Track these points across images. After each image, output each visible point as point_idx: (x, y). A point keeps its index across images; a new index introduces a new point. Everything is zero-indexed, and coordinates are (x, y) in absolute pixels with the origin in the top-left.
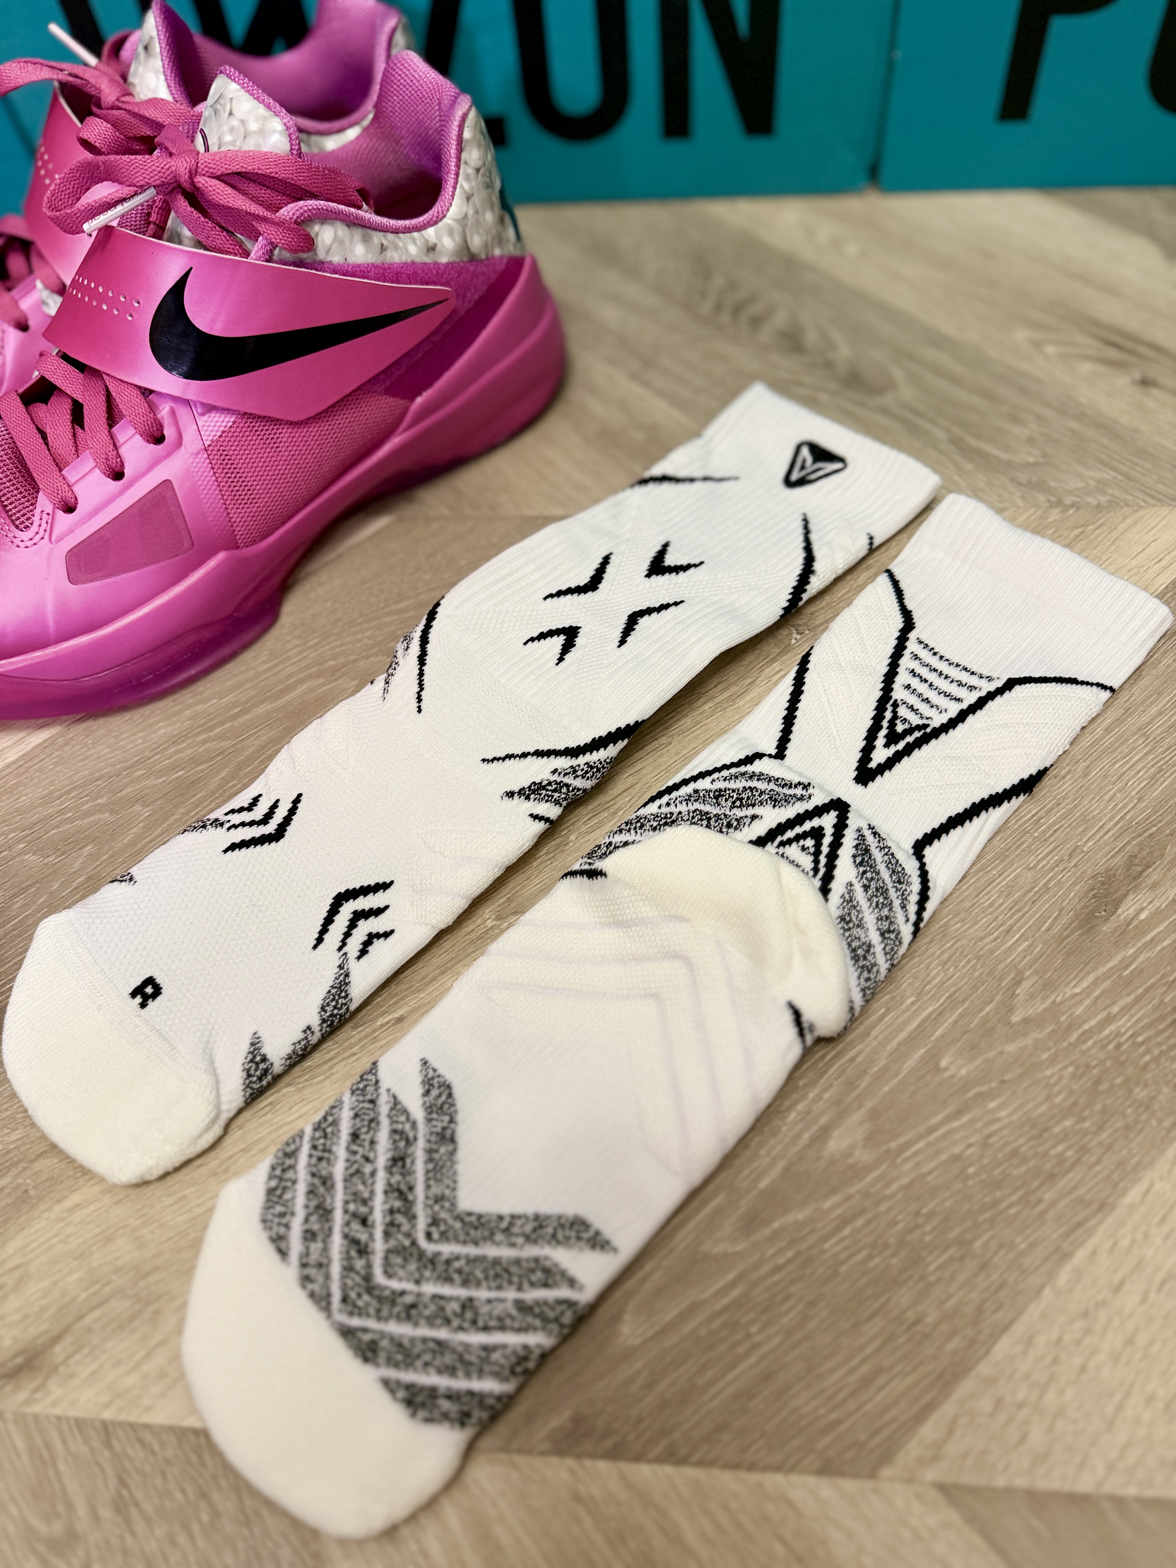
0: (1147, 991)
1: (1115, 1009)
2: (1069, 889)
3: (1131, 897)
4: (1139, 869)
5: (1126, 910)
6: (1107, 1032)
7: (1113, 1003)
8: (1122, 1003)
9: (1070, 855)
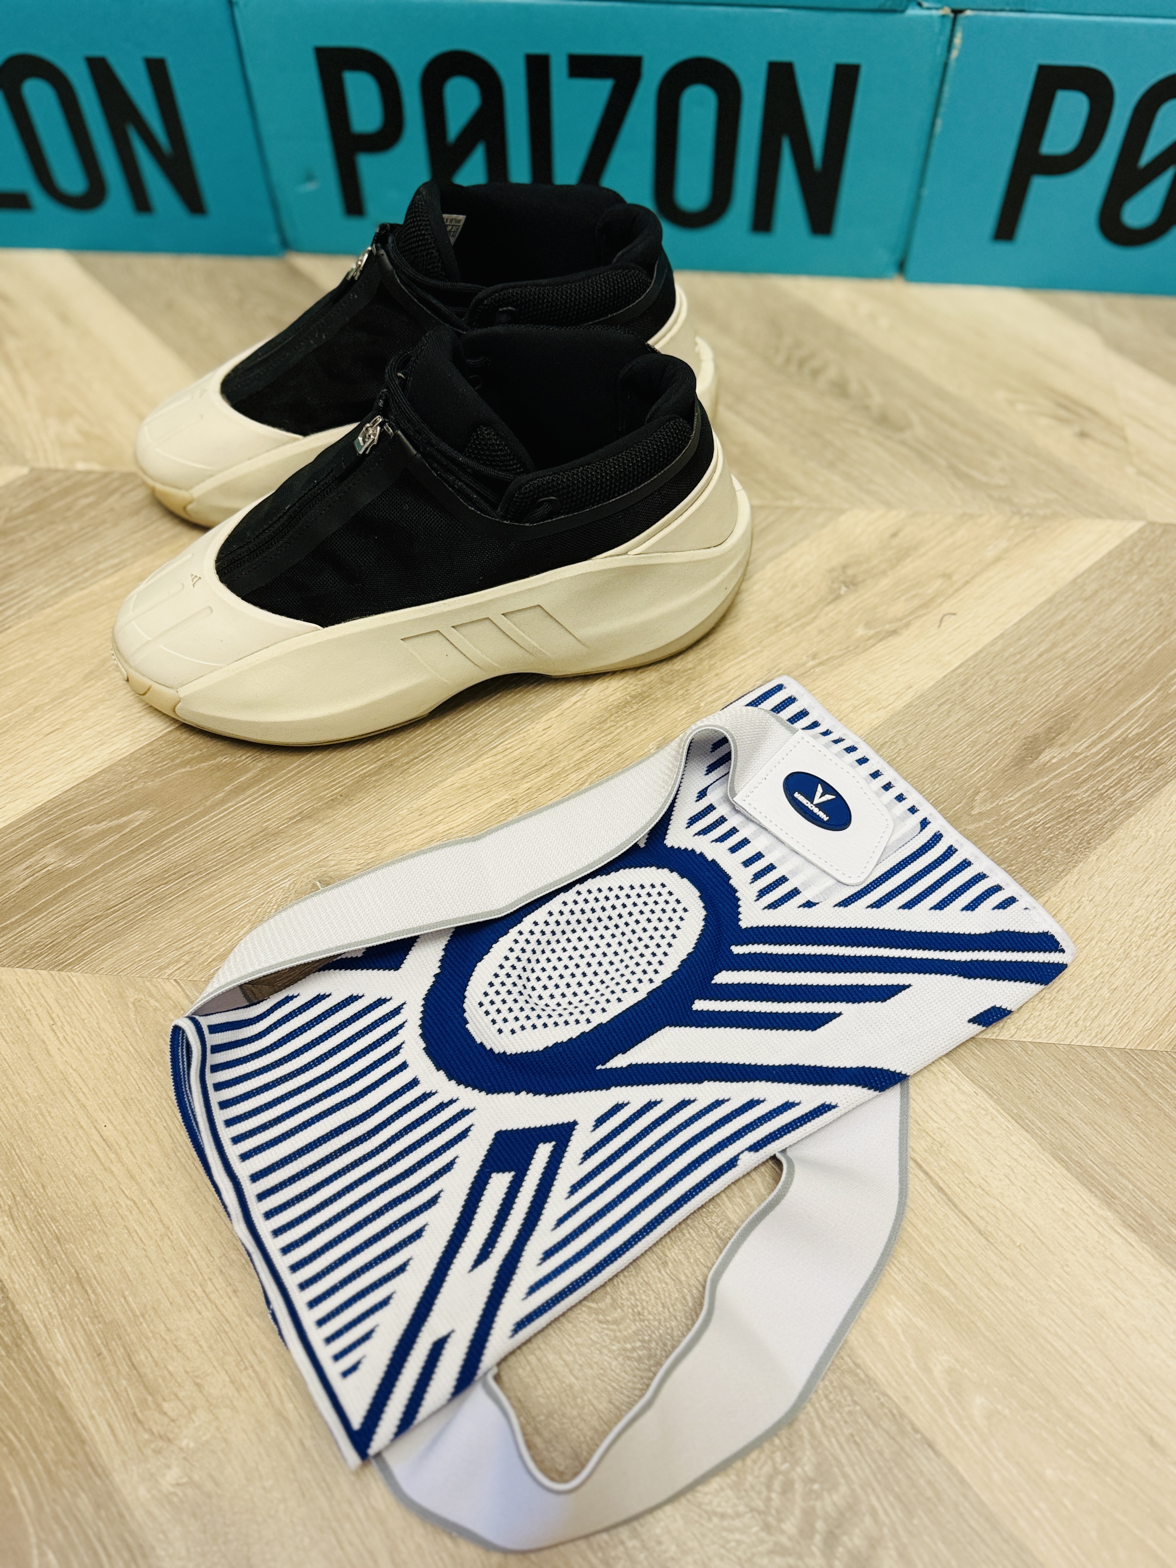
0: (1053, 801)
1: (1034, 810)
2: (1011, 744)
3: (1047, 750)
4: (1054, 735)
5: (1044, 757)
6: (1028, 821)
7: (1033, 807)
8: (1038, 807)
9: (1012, 726)
